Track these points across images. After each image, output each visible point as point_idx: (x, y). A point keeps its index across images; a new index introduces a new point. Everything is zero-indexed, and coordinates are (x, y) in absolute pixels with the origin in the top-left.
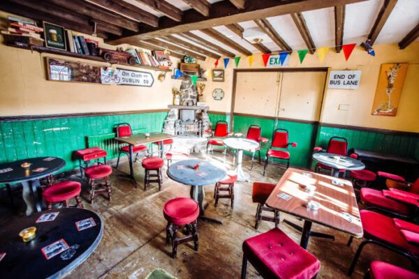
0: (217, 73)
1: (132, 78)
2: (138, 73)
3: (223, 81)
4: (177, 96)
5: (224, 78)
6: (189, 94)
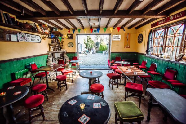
0: (69, 36)
1: (32, 38)
2: (34, 36)
3: (72, 39)
4: (51, 47)
5: (72, 38)
6: (56, 45)
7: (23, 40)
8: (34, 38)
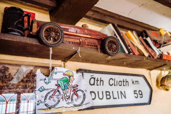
7: (63, 103)
8: (122, 89)
